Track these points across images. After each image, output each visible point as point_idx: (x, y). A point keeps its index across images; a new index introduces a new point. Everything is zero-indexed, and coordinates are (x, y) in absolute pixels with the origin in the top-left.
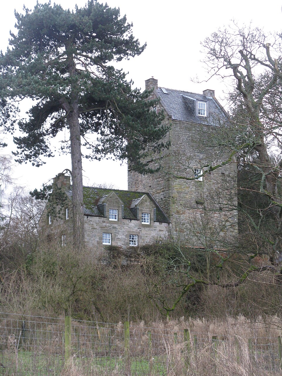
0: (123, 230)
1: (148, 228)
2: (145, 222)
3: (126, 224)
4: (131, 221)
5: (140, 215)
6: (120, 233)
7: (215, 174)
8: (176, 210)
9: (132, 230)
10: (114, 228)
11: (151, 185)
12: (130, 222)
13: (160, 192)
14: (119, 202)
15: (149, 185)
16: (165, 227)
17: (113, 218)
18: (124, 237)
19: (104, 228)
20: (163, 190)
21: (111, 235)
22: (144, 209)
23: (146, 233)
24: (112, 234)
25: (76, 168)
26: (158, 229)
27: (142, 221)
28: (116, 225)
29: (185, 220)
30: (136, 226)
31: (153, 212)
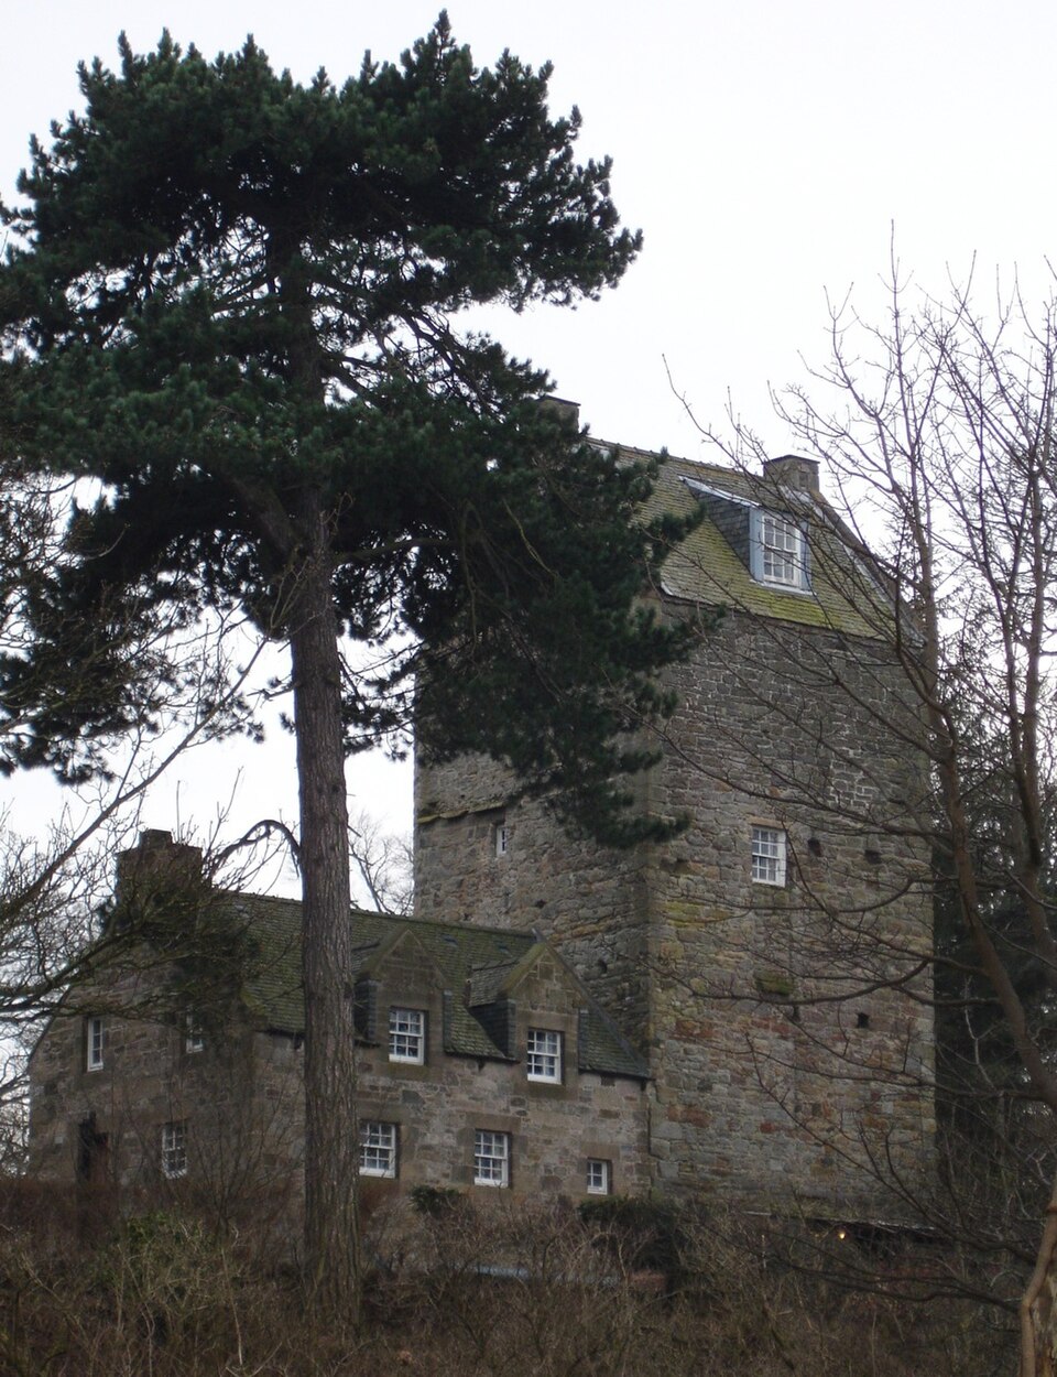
0: (448, 1107)
1: (555, 1104)
2: (539, 1070)
3: (459, 1079)
4: (481, 1067)
5: (518, 1039)
6: (436, 1122)
7: (839, 857)
8: (673, 1020)
9: (484, 1111)
10: (410, 1096)
11: (544, 896)
12: (477, 1069)
13: (595, 932)
14: (432, 975)
15: (537, 897)
16: (627, 1098)
17: (401, 1051)
18: (451, 1141)
19: (369, 1095)
20: (609, 922)
21: (398, 1131)
22: (539, 1011)
23: (544, 1127)
24: (403, 1127)
25: (324, 820)
26: (596, 1106)
27: (529, 1069)
28: (417, 1086)
29: (711, 1070)
30: (502, 1089)
31: (575, 1027)
